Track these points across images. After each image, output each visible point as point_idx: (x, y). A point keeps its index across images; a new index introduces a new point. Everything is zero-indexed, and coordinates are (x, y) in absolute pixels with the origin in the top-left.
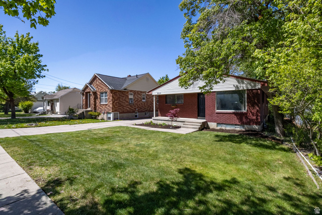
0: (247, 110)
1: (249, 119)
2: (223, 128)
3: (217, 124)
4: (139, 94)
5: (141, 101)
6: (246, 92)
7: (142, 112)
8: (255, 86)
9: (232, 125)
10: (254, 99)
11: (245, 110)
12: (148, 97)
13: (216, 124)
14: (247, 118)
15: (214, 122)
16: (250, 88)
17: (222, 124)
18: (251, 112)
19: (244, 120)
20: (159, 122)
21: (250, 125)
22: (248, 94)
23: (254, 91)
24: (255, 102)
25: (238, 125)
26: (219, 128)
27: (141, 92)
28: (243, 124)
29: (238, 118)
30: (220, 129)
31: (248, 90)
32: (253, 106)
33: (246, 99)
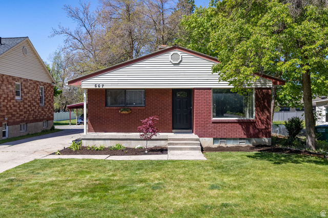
0: (256, 117)
1: (258, 129)
2: (223, 145)
3: (214, 139)
4: (11, 84)
5: (13, 99)
6: (254, 92)
7: (15, 123)
8: (265, 84)
9: (235, 139)
10: (264, 102)
11: (252, 117)
12: (25, 90)
13: (211, 139)
14: (255, 127)
15: (209, 136)
16: (259, 85)
17: (221, 139)
18: (260, 119)
19: (251, 131)
20: (99, 144)
21: (258, 137)
22: (256, 95)
23: (264, 90)
24: (265, 105)
25: (244, 139)
26: (216, 145)
27: (14, 79)
28: (249, 137)
29: (243, 129)
30: (219, 147)
31: (256, 89)
32: (262, 111)
33: (254, 102)
